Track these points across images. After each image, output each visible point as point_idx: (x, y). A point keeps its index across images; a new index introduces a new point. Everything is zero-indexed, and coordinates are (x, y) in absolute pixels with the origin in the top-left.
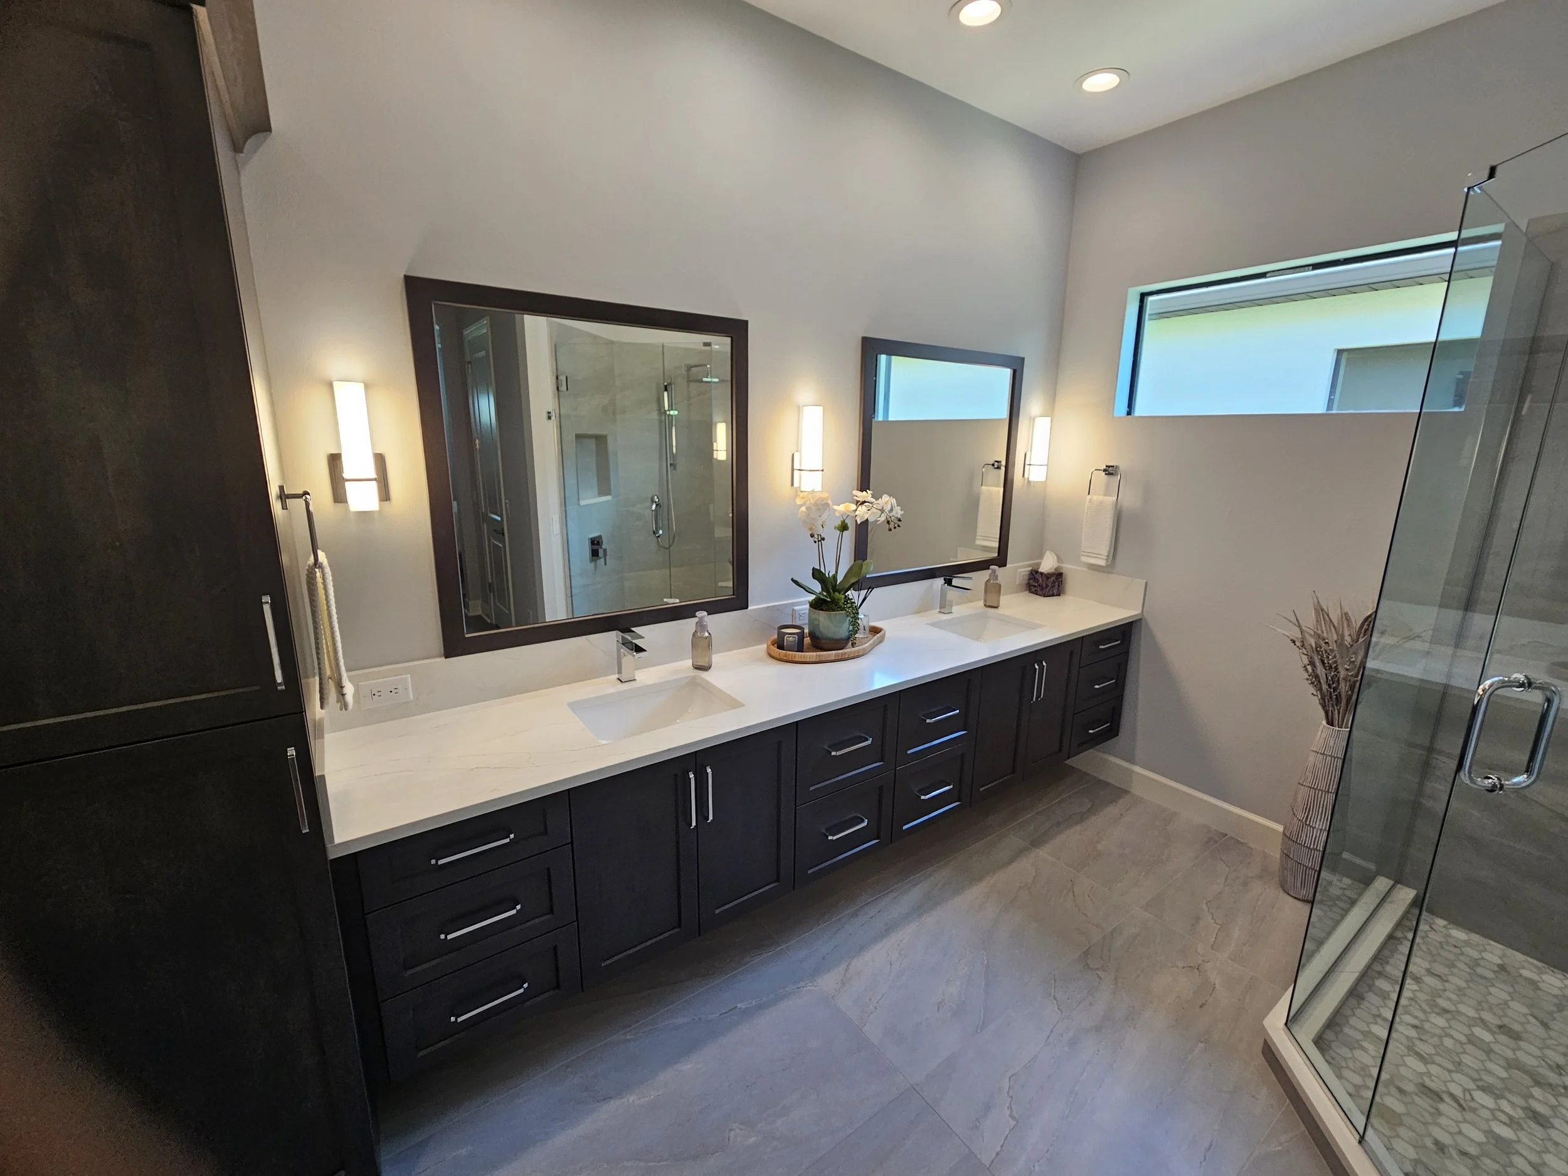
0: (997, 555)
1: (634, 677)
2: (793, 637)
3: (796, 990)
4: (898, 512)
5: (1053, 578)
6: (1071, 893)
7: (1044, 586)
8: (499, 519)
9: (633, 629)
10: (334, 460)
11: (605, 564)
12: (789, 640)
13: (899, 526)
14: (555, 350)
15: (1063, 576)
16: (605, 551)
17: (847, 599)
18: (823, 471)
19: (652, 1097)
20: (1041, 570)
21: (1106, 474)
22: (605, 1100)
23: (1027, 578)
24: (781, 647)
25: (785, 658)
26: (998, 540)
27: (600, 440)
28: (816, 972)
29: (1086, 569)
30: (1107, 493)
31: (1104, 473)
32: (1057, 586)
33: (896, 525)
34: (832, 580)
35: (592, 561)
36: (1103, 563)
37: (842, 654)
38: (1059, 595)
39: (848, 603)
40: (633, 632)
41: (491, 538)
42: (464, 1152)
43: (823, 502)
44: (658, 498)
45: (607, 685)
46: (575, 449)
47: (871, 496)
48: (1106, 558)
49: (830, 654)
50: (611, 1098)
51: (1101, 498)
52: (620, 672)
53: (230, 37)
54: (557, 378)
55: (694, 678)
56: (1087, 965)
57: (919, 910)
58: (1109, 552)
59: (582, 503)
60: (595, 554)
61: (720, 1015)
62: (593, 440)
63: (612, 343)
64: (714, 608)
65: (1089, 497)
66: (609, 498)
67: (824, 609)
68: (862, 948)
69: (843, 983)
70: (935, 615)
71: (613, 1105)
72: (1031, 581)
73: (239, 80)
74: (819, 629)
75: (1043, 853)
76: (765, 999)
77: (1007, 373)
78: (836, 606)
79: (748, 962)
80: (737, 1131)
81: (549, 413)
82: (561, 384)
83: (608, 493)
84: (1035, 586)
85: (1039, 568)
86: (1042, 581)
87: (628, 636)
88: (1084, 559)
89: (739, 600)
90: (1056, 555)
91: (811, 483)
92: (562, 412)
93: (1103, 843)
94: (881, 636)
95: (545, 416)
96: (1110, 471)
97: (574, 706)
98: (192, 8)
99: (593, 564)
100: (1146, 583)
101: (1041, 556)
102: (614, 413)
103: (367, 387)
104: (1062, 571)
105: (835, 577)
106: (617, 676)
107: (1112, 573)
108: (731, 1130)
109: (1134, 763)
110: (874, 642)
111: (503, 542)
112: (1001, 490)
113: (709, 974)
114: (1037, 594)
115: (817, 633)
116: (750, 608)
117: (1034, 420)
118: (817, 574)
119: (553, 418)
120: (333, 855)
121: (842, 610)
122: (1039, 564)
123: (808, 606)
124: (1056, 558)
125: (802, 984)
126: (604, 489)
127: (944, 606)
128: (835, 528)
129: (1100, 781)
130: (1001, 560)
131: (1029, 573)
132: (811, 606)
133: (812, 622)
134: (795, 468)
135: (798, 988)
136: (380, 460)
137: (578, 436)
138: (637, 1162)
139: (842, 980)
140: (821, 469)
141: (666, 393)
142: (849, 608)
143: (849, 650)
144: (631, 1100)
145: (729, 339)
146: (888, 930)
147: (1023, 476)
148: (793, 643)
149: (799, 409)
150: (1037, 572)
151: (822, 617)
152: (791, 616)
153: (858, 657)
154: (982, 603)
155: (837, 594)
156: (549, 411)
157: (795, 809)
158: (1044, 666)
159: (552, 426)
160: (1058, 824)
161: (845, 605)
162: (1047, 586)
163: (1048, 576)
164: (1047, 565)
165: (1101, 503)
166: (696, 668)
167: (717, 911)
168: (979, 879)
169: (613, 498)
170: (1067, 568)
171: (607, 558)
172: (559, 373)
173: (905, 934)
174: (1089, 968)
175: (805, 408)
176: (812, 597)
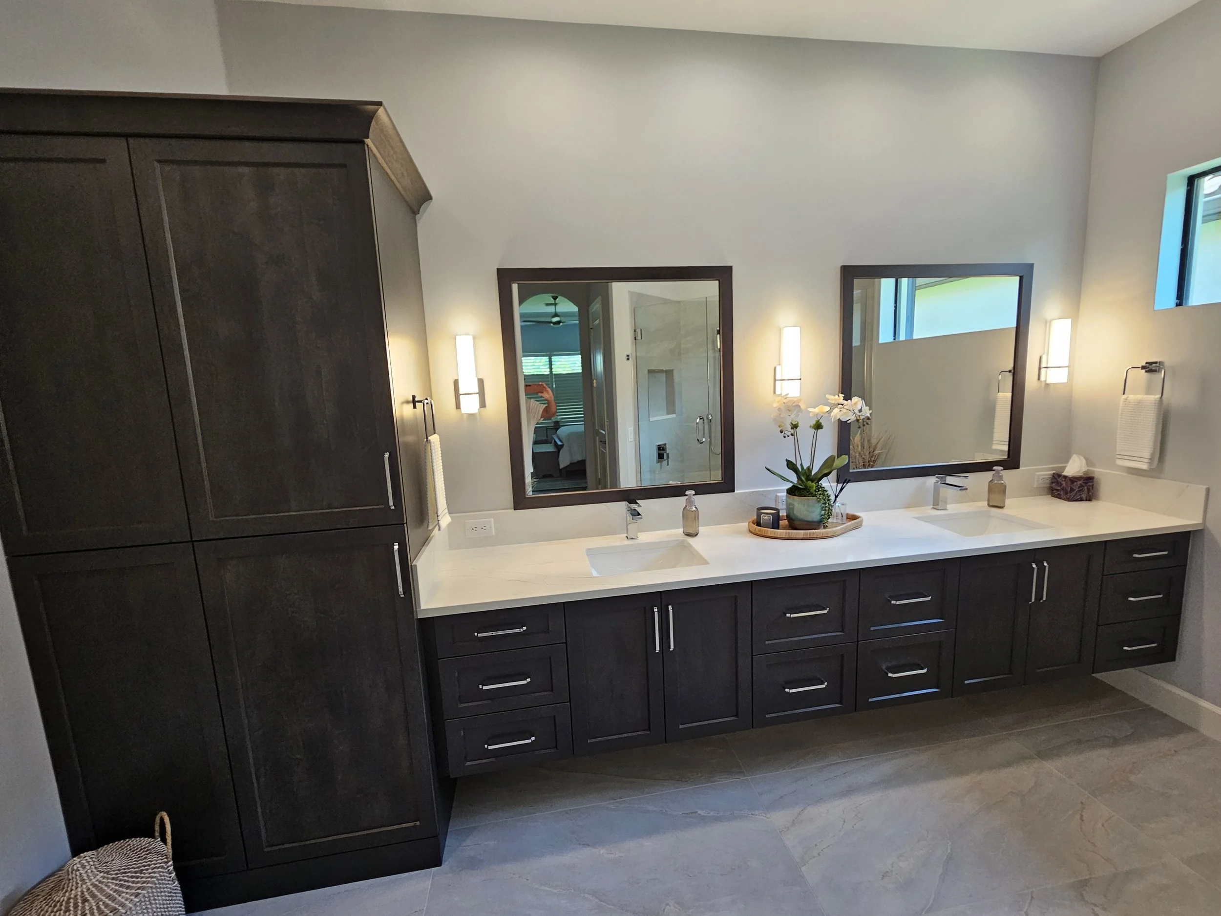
0: (1007, 457)
1: (637, 536)
2: (768, 516)
3: (750, 815)
4: (867, 412)
5: (1079, 483)
6: (1078, 817)
7: (1069, 489)
8: (604, 433)
9: (637, 501)
10: (456, 383)
11: (668, 465)
12: (765, 518)
13: (867, 424)
14: (634, 312)
15: (1095, 480)
16: (668, 455)
17: (820, 488)
18: (800, 379)
19: (616, 856)
20: (1065, 473)
21: (1146, 372)
22: (584, 845)
23: (1048, 481)
24: (758, 524)
25: (759, 533)
26: (1007, 443)
27: (669, 373)
28: (772, 807)
29: (1125, 474)
30: (1149, 390)
31: (1144, 371)
32: (1086, 490)
33: (865, 423)
34: (807, 471)
35: (658, 462)
36: (1144, 466)
37: (810, 533)
38: (1089, 501)
39: (819, 491)
40: (638, 503)
41: (601, 447)
42: (492, 843)
43: (793, 405)
44: (711, 416)
45: (619, 540)
46: (647, 381)
47: (843, 398)
48: (1147, 461)
49: (799, 533)
50: (589, 845)
51: (1139, 397)
52: (627, 533)
53: (392, 152)
54: (635, 331)
55: (683, 541)
56: (1082, 895)
57: (886, 783)
58: (1153, 455)
59: (652, 419)
60: (660, 457)
61: (682, 814)
62: (664, 375)
63: (679, 302)
64: (702, 489)
65: (1124, 397)
66: (674, 416)
67: (796, 494)
68: (820, 800)
69: (793, 823)
70: (929, 511)
71: (587, 852)
72: (1054, 484)
73: (405, 174)
74: (793, 513)
75: (1051, 766)
76: (721, 814)
77: (1014, 282)
78: (808, 492)
79: (715, 781)
80: (672, 907)
81: (628, 356)
82: (637, 335)
83: (674, 412)
84: (1058, 490)
85: (1063, 472)
86: (1066, 483)
87: (634, 506)
88: (1120, 462)
89: (727, 485)
90: (1086, 459)
91: (791, 390)
92: (638, 355)
93: (1140, 776)
94: (857, 523)
95: (625, 358)
96: (1150, 368)
97: (591, 552)
98: (364, 141)
99: (659, 464)
100: (1208, 491)
101: (1067, 460)
102: (680, 354)
103: (474, 338)
104: (1093, 476)
105: (809, 469)
106: (626, 535)
107: (1159, 478)
108: (667, 904)
109: (1201, 697)
110: (846, 527)
111: (606, 450)
112: (1010, 394)
113: (682, 781)
114: (1060, 498)
115: (792, 515)
116: (736, 492)
117: (1050, 322)
118: (791, 465)
119: (630, 359)
120: (421, 616)
121: (813, 497)
122: (1064, 468)
123: (785, 494)
124: (1084, 461)
125: (757, 812)
126: (671, 408)
127: (937, 504)
128: (810, 427)
129: (1152, 709)
130: (1012, 461)
131: (1051, 476)
132: (787, 493)
133: (790, 508)
134: (777, 378)
135: (752, 814)
136: (481, 382)
137: (650, 371)
138: (594, 898)
139: (794, 820)
140: (799, 378)
141: (718, 336)
142: (820, 494)
143: (821, 531)
144: (602, 852)
145: (718, 281)
146: (850, 791)
147: (1039, 379)
148: (768, 521)
149: (780, 330)
150: (1059, 476)
151: (797, 501)
152: (774, 501)
153: (832, 537)
154: (986, 503)
155: (810, 482)
156: (628, 354)
157: (752, 658)
158: (1045, 566)
159: (630, 364)
160: (1079, 742)
161: (816, 492)
162: (1072, 490)
163: (1073, 480)
164: (1074, 468)
165: (1139, 403)
166: (686, 535)
167: (681, 727)
168: (960, 772)
169: (676, 416)
170: (1099, 471)
171: (669, 460)
172: (636, 328)
173: (865, 800)
174: (1083, 899)
175: (785, 329)
176: (790, 485)
